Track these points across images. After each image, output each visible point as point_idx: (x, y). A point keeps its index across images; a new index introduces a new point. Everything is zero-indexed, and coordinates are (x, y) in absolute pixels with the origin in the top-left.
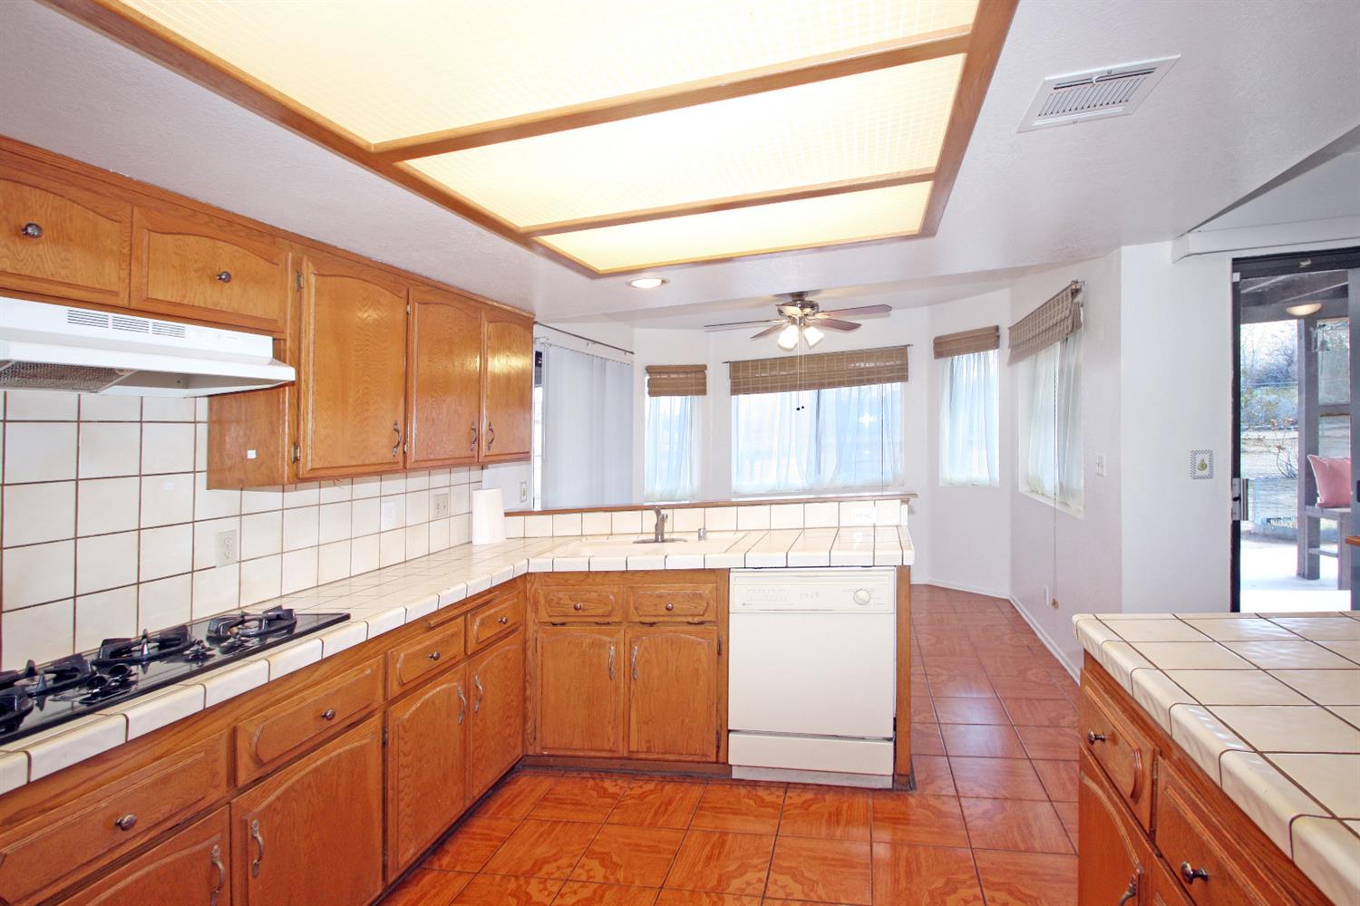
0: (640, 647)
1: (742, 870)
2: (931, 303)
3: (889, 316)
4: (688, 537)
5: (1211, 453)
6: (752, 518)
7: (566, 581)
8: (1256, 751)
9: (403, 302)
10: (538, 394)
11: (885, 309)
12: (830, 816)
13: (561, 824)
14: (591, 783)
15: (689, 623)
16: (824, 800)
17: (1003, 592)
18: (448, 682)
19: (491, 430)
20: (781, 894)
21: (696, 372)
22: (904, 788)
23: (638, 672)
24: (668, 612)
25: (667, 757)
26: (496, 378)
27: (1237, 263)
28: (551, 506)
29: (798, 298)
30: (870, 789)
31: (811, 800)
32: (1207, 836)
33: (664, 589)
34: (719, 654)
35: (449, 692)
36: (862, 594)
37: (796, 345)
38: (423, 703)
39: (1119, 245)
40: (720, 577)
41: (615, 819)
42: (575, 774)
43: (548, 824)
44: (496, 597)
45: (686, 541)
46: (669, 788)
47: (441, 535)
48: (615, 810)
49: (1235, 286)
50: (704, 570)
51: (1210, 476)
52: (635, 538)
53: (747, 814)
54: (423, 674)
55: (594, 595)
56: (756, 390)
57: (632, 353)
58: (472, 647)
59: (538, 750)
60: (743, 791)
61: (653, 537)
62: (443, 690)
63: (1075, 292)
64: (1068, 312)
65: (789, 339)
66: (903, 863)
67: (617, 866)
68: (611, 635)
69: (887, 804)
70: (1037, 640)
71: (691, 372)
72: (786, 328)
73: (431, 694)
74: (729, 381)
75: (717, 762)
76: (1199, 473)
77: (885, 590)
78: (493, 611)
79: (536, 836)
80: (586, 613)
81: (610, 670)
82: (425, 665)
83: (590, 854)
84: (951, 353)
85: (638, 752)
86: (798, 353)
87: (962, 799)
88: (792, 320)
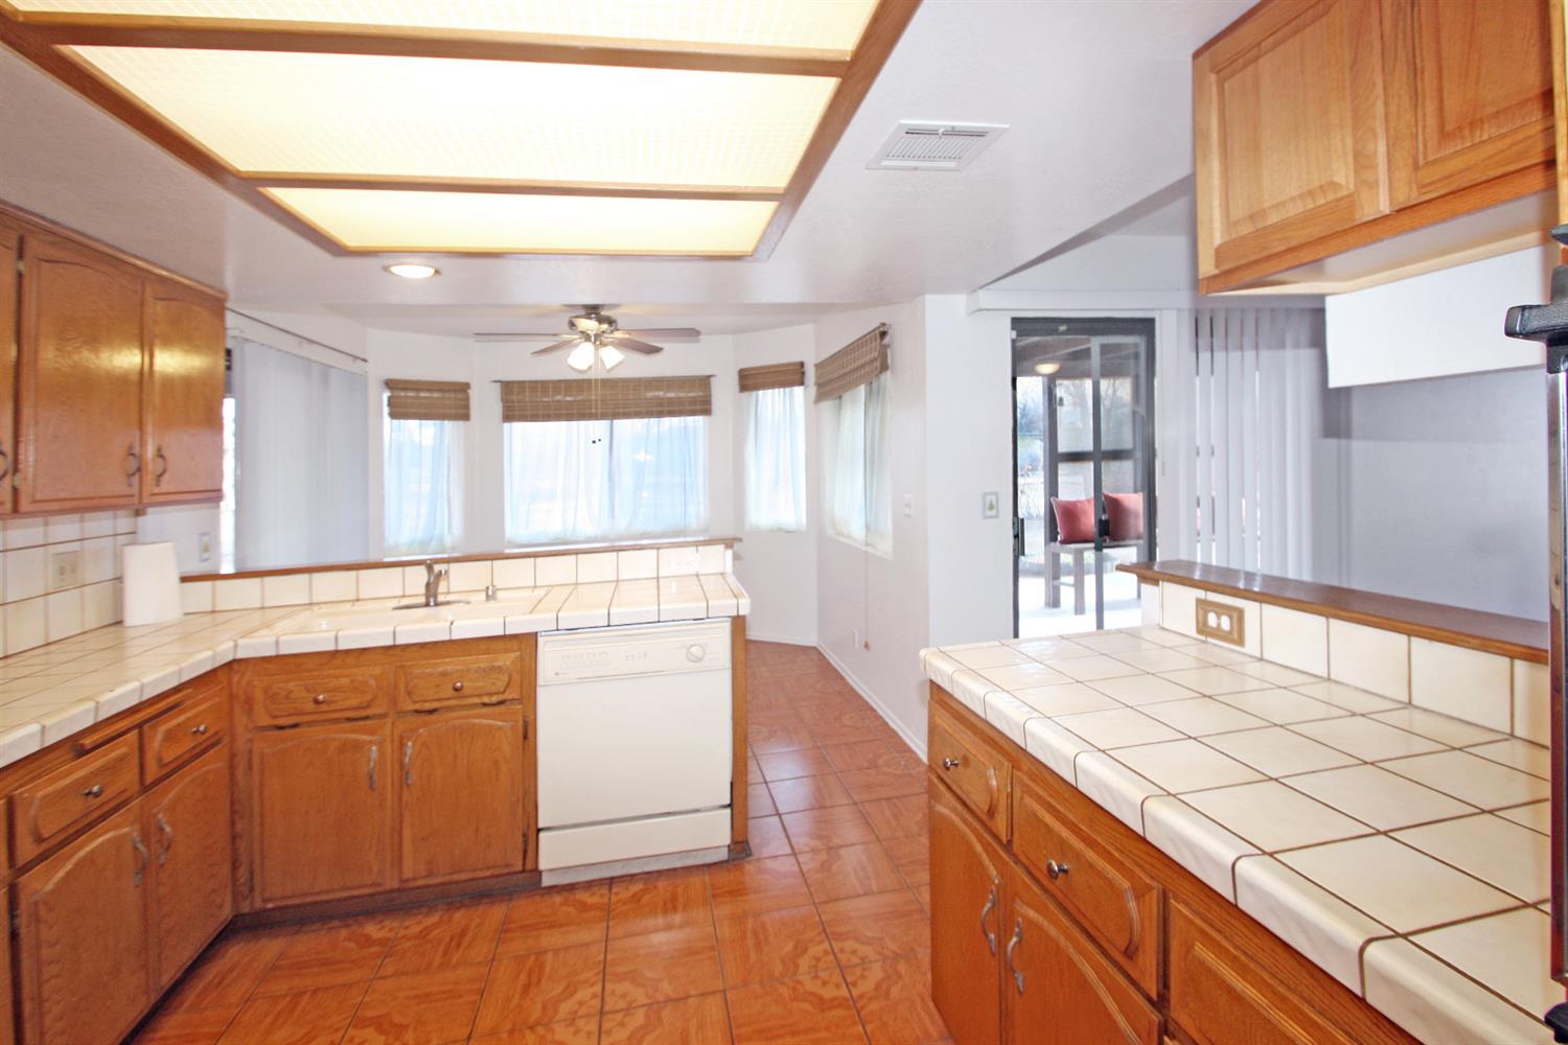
0: (414, 743)
1: (570, 991)
2: (737, 331)
3: (698, 341)
4: (473, 598)
5: (996, 494)
6: (556, 570)
7: (299, 666)
8: (1100, 750)
9: (13, 254)
10: (229, 407)
11: (692, 334)
12: (665, 904)
13: (306, 998)
14: (344, 933)
15: (485, 705)
16: (656, 888)
17: (811, 640)
18: (116, 827)
19: (161, 456)
20: (622, 1004)
21: (455, 391)
22: (741, 856)
23: (413, 777)
24: (457, 694)
25: (456, 877)
26: (169, 382)
27: (1017, 323)
28: (251, 566)
29: (592, 311)
30: (704, 865)
31: (642, 890)
32: (1065, 833)
33: (450, 665)
34: (525, 737)
35: (117, 843)
36: (695, 650)
37: (590, 368)
38: (76, 865)
39: (922, 293)
40: (527, 642)
41: (390, 969)
42: (318, 925)
43: (288, 999)
44: (188, 697)
45: (468, 603)
46: (459, 916)
47: (71, 613)
48: (387, 960)
49: (1013, 341)
50: (504, 637)
51: (997, 516)
52: (395, 603)
53: (567, 925)
54: (75, 821)
55: (345, 681)
56: (535, 418)
57: (365, 360)
58: (152, 772)
59: (258, 904)
60: (557, 899)
61: (422, 600)
62: (109, 840)
63: (883, 334)
64: (876, 354)
65: (582, 359)
66: (749, 934)
67: (402, 1028)
68: (372, 733)
69: (723, 877)
70: (846, 684)
71: (449, 391)
72: (577, 345)
73: (88, 849)
74: (501, 405)
75: (524, 871)
76: (989, 513)
77: (719, 643)
78: (182, 718)
79: (269, 1020)
80: (333, 707)
81: (371, 778)
82: (77, 807)
83: (359, 1022)
84: (756, 387)
85: (414, 879)
86: (592, 375)
87: (799, 856)
88: (586, 336)
